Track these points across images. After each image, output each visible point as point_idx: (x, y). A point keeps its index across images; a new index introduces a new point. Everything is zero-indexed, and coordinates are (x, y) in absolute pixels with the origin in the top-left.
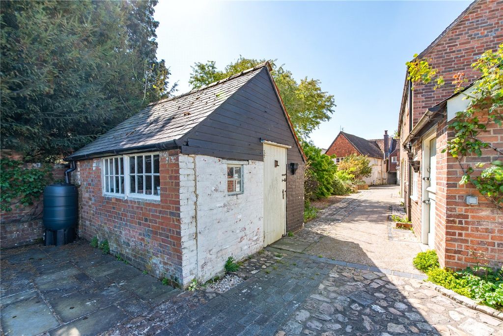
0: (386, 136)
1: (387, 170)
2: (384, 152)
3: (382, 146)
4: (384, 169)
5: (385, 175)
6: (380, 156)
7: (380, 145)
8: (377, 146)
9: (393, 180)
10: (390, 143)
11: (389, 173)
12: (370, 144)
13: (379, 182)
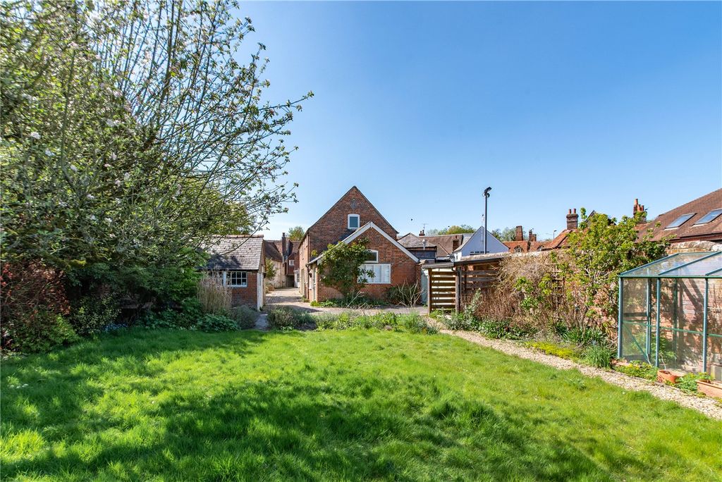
0: (284, 238)
1: (286, 273)
2: (282, 254)
3: (280, 248)
4: (283, 273)
5: (284, 278)
6: (279, 259)
7: (278, 246)
8: (275, 247)
9: (291, 283)
10: (287, 245)
11: (287, 276)
12: (270, 246)
13: (278, 285)
